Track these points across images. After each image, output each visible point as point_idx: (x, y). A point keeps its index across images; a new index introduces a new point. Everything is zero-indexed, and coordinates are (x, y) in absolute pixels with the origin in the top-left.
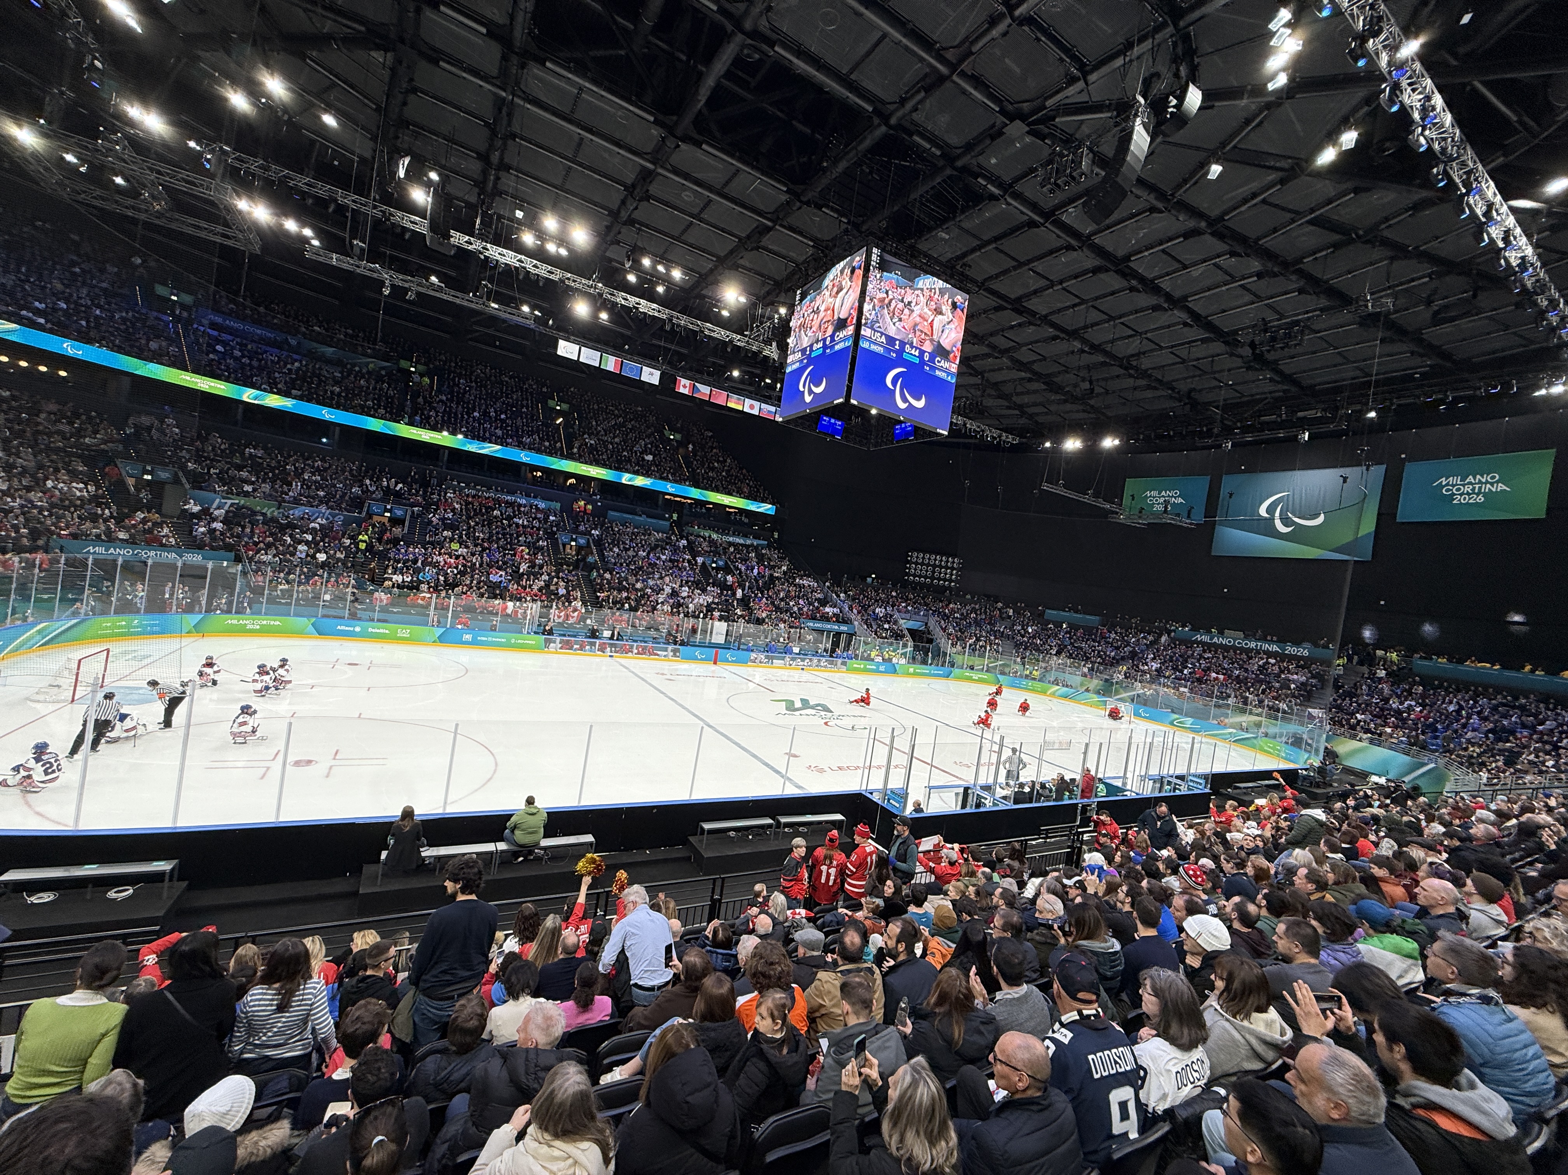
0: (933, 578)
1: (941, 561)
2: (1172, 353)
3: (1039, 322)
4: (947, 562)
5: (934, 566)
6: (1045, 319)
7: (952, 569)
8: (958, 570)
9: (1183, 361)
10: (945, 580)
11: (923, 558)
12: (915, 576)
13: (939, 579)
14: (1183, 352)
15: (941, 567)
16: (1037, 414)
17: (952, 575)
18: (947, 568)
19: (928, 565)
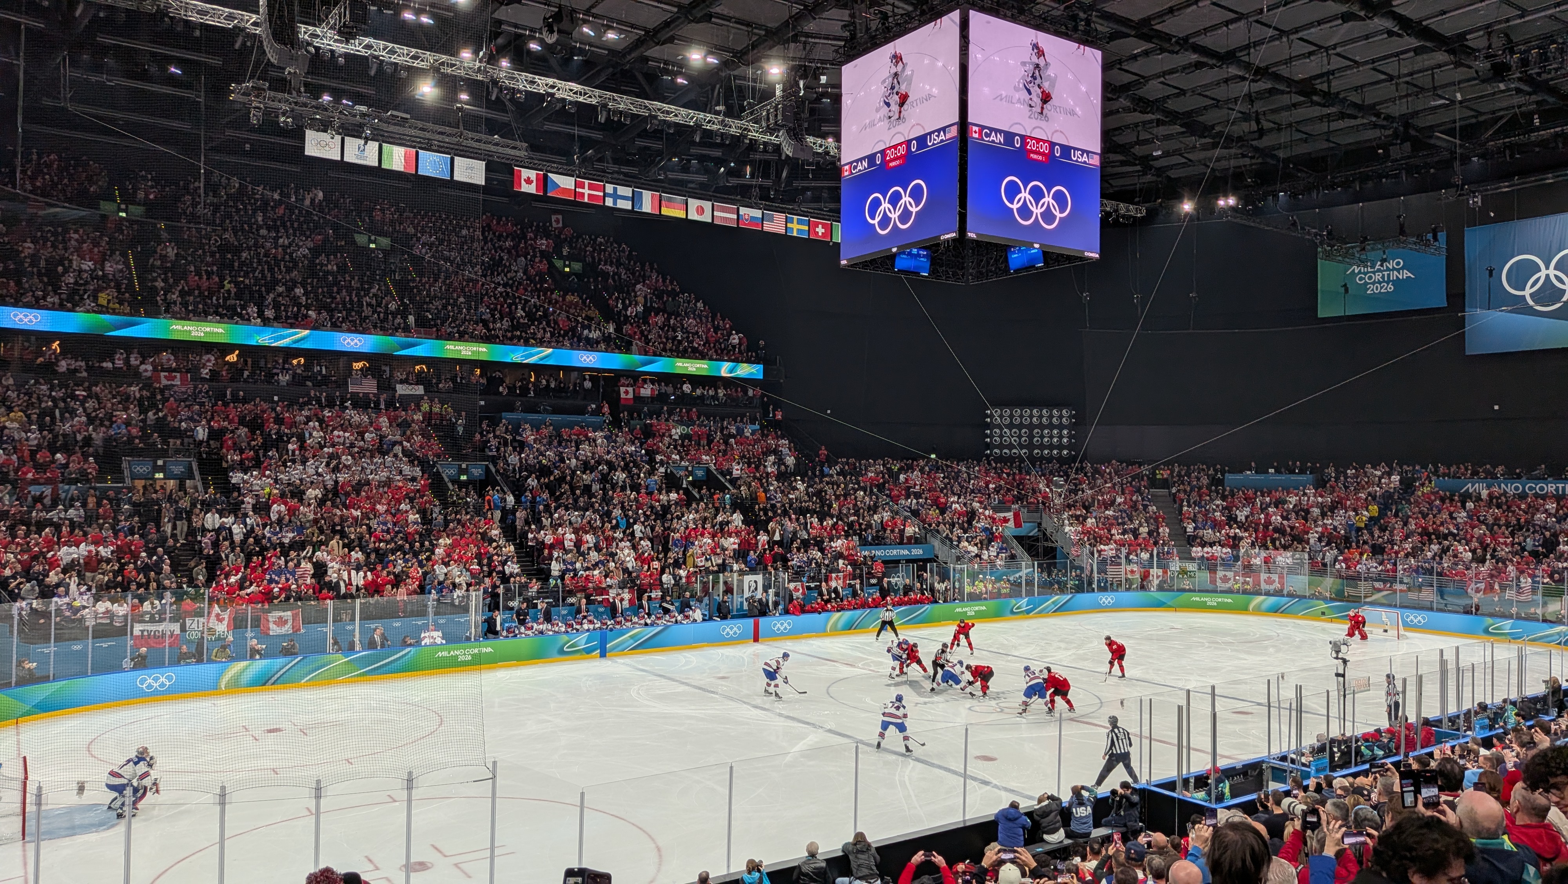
0: (1031, 446)
1: (1041, 417)
2: (1374, 69)
3: (1177, 48)
4: (1051, 417)
5: (1031, 427)
6: (1185, 43)
7: (1061, 427)
8: (1070, 427)
9: (1391, 78)
10: (1051, 447)
11: (1011, 416)
12: (1001, 446)
13: (1042, 447)
14: (1391, 68)
15: (1041, 426)
16: (1171, 167)
17: (1061, 437)
18: (1051, 426)
19: (1020, 426)
